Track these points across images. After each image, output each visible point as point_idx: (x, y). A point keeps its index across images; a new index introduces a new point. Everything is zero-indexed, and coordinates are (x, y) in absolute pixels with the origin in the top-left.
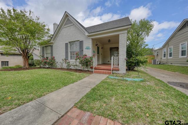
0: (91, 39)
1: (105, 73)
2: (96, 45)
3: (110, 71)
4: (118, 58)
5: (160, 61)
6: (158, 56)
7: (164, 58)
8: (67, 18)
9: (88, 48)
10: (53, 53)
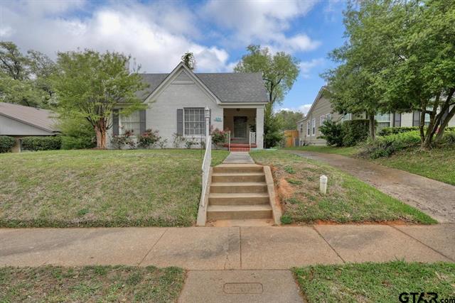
1: (244, 151)
3: (248, 148)
5: (304, 141)
6: (302, 132)
7: (308, 136)
8: (181, 71)
9: (217, 120)
10: (145, 123)
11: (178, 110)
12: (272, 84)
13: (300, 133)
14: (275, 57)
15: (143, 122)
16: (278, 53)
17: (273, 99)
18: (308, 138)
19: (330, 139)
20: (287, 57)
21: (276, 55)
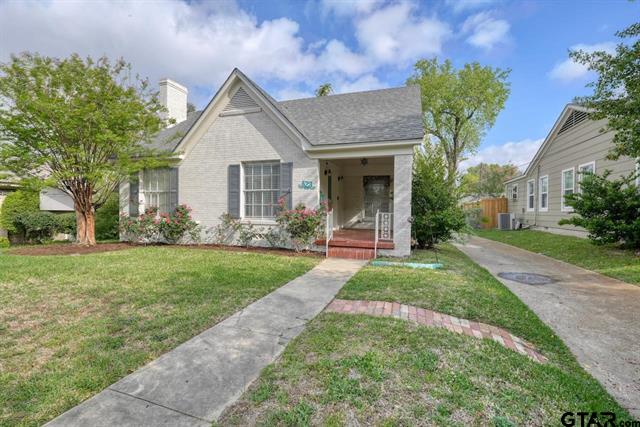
0: (317, 161)
1: (360, 257)
2: (326, 173)
3: (371, 251)
4: (392, 216)
5: (521, 220)
6: (515, 201)
7: (529, 210)
8: (237, 88)
9: (305, 186)
10: (176, 193)
11: (231, 166)
12: (457, 120)
13: (510, 204)
14: (461, 74)
15: (172, 193)
16: (467, 66)
17: (460, 144)
18: (530, 214)
19: (600, 229)
20: (483, 72)
21: (463, 69)
